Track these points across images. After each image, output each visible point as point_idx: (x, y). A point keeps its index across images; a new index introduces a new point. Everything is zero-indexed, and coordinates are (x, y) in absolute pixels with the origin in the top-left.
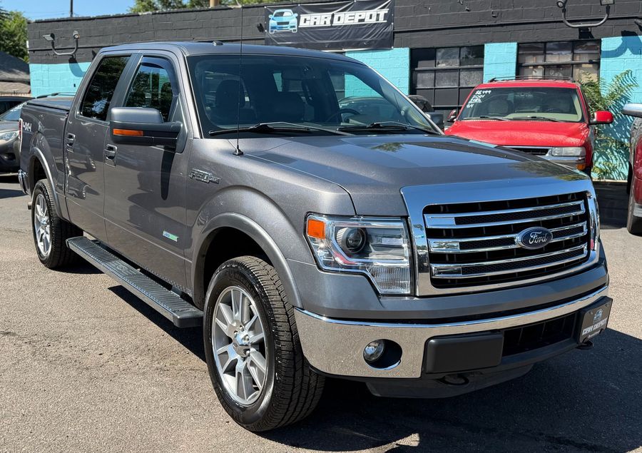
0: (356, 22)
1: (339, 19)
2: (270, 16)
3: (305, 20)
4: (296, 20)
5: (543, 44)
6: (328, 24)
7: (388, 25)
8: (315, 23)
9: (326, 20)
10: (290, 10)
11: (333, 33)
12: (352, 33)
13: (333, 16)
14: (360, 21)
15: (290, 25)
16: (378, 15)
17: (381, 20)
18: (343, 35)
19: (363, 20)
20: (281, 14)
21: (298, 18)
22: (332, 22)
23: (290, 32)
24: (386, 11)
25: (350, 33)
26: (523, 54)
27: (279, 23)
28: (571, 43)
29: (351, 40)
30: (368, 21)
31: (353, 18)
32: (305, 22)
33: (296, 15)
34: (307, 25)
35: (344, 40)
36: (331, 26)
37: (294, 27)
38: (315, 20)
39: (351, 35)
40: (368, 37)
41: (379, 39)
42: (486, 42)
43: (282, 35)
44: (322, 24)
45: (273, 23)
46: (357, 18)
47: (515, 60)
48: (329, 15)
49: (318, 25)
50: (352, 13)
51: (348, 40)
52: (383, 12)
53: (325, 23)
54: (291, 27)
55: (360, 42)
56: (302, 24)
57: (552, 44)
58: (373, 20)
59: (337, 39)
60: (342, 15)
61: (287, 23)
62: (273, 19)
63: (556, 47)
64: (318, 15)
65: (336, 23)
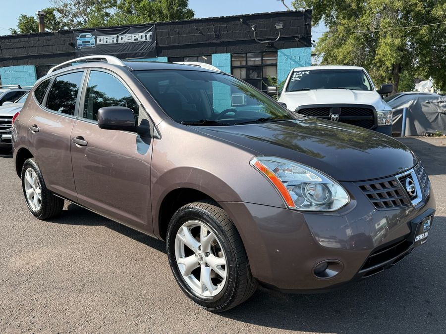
0: (133, 40)
1: (122, 39)
2: (77, 38)
3: (100, 40)
4: (94, 40)
5: (245, 54)
6: (115, 42)
7: (152, 42)
8: (107, 42)
9: (113, 39)
10: (90, 34)
11: (119, 47)
12: (131, 47)
13: (118, 37)
14: (135, 40)
15: (91, 43)
16: (146, 36)
17: (148, 39)
18: (125, 49)
19: (137, 39)
20: (85, 36)
21: (96, 39)
22: (117, 41)
23: (91, 48)
24: (150, 33)
25: (129, 48)
26: (234, 61)
27: (83, 42)
28: (260, 53)
29: (131, 52)
30: (140, 40)
31: (130, 38)
32: (100, 41)
33: (94, 36)
34: (102, 42)
35: (126, 52)
36: (117, 44)
37: (93, 44)
38: (107, 40)
39: (130, 49)
40: (141, 50)
41: (148, 51)
42: (213, 53)
43: (86, 50)
44: (111, 42)
45: (79, 42)
46: (133, 38)
47: (230, 65)
48: (115, 36)
49: (108, 42)
50: (130, 35)
51: (129, 52)
52: (149, 35)
53: (113, 42)
54: (92, 44)
55: (136, 53)
56: (98, 43)
57: (250, 54)
58: (143, 39)
59: (122, 52)
60: (123, 36)
61: (89, 42)
62: (79, 40)
63: (252, 56)
64: (108, 37)
65: (120, 41)
